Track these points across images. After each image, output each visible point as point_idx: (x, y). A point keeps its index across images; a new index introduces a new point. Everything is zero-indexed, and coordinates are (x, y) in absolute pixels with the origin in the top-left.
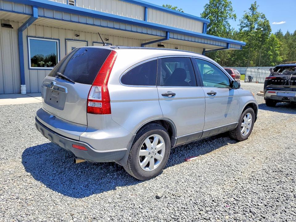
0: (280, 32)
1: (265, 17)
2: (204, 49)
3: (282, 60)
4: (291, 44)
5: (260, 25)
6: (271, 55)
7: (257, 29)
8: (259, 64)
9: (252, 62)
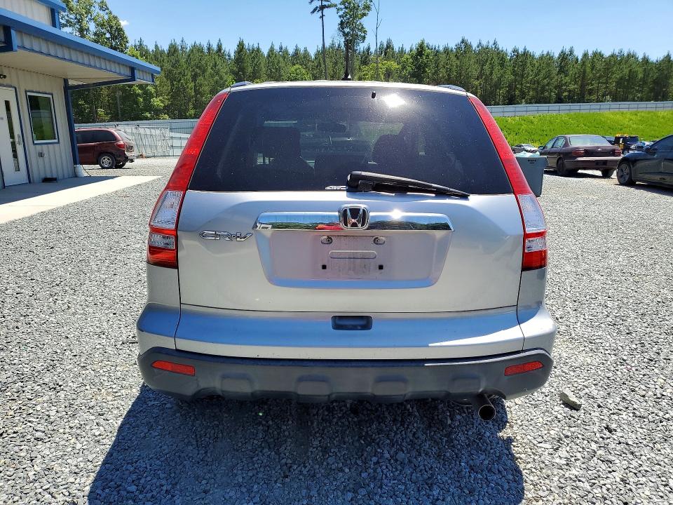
0: (141, 45)
1: (108, 9)
2: (66, 81)
3: (162, 104)
4: (170, 72)
5: (102, 25)
6: (138, 95)
7: (95, 34)
8: (120, 116)
9: (101, 111)
